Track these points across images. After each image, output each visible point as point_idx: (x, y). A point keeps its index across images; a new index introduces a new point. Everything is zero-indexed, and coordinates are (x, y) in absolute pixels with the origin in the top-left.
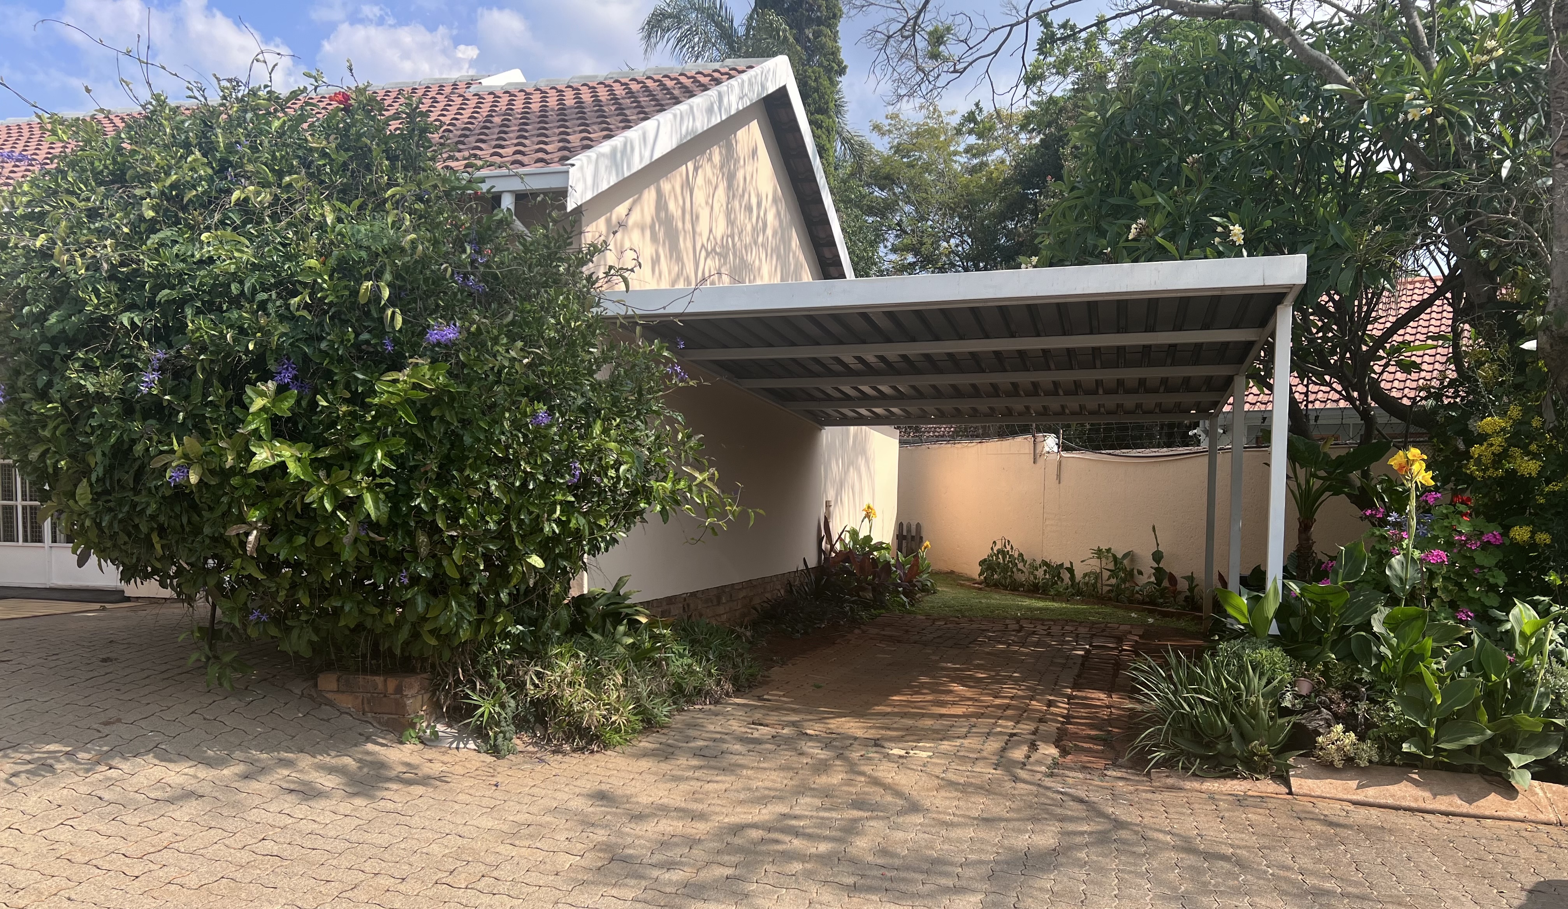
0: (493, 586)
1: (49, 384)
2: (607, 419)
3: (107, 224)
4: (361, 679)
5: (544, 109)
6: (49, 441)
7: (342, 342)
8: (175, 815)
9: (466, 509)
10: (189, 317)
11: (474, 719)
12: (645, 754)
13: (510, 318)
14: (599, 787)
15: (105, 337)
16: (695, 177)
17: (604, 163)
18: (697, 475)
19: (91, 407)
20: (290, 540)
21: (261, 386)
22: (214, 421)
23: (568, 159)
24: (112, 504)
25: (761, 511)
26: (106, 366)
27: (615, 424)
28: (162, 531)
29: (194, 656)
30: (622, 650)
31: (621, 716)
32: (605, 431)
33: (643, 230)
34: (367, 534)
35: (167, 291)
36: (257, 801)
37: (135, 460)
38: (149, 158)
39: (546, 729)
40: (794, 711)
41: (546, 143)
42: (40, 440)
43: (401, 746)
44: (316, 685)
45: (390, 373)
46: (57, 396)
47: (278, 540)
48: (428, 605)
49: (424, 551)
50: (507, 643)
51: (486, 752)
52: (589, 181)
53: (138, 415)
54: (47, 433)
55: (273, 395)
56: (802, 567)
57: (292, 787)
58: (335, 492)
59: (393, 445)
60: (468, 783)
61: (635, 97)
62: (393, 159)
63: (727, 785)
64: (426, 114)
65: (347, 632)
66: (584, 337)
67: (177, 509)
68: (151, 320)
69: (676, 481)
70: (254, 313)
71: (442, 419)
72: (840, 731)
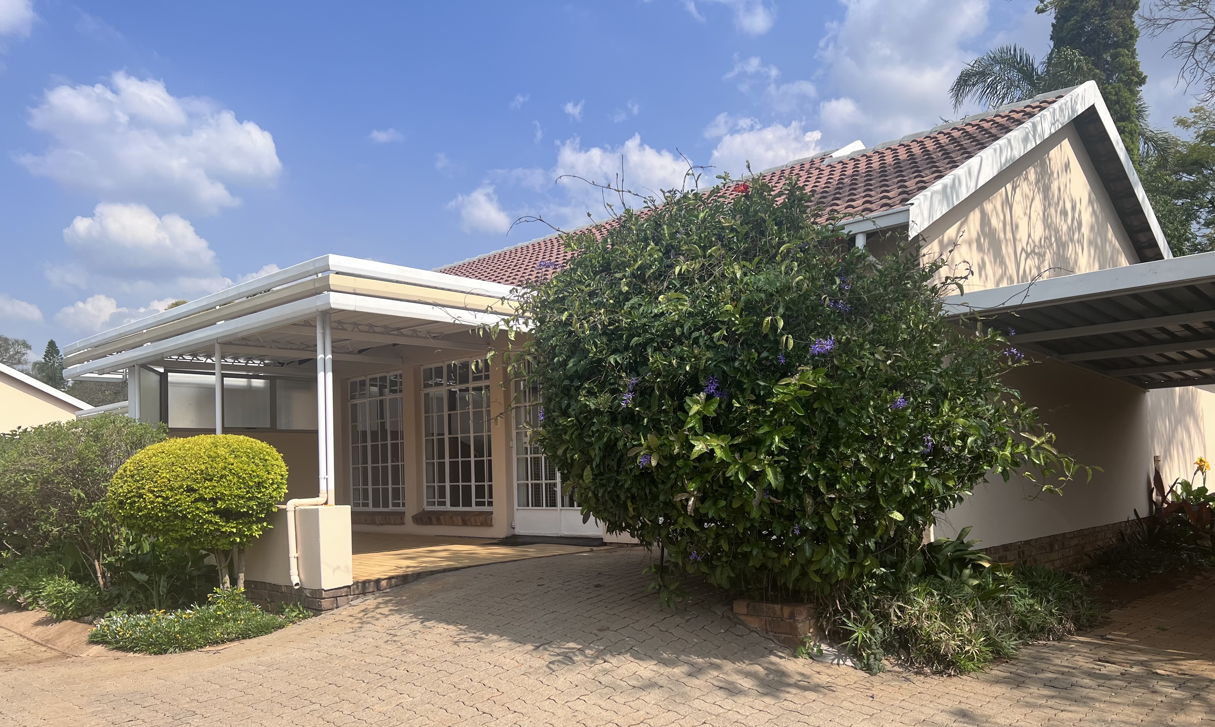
0: (862, 536)
1: (569, 406)
2: (953, 399)
3: (600, 299)
4: (764, 606)
5: (883, 166)
6: (569, 442)
7: (749, 360)
8: (647, 699)
9: (841, 477)
10: (650, 354)
11: (850, 642)
12: (997, 681)
13: (871, 327)
14: (959, 706)
15: (600, 372)
16: (1013, 196)
17: (937, 198)
18: (1035, 439)
19: (592, 419)
20: (715, 503)
21: (696, 397)
22: (666, 422)
23: (908, 200)
24: (604, 482)
25: (1100, 469)
26: (601, 392)
27: (959, 402)
28: (633, 498)
29: (653, 585)
30: (970, 590)
31: (974, 646)
32: (952, 409)
33: (970, 244)
34: (769, 498)
35: (636, 338)
36: (698, 693)
37: (617, 452)
38: (624, 252)
39: (909, 654)
40: (1140, 650)
41: (888, 191)
42: (563, 442)
43: (794, 659)
44: (732, 609)
45: (784, 379)
46: (573, 413)
47: (708, 504)
48: (813, 551)
49: (810, 510)
50: (873, 582)
51: (861, 669)
52: (926, 214)
53: (619, 422)
54: (567, 437)
55: (704, 401)
56: (1133, 517)
57: (721, 684)
58: (746, 468)
59: (786, 432)
60: (849, 693)
61: (958, 142)
62: (779, 224)
63: (1082, 716)
64: (802, 188)
65: (754, 571)
66: (931, 335)
67: (643, 484)
68: (627, 359)
69: (1015, 445)
70: (690, 346)
71: (823, 411)
72: (1191, 673)
